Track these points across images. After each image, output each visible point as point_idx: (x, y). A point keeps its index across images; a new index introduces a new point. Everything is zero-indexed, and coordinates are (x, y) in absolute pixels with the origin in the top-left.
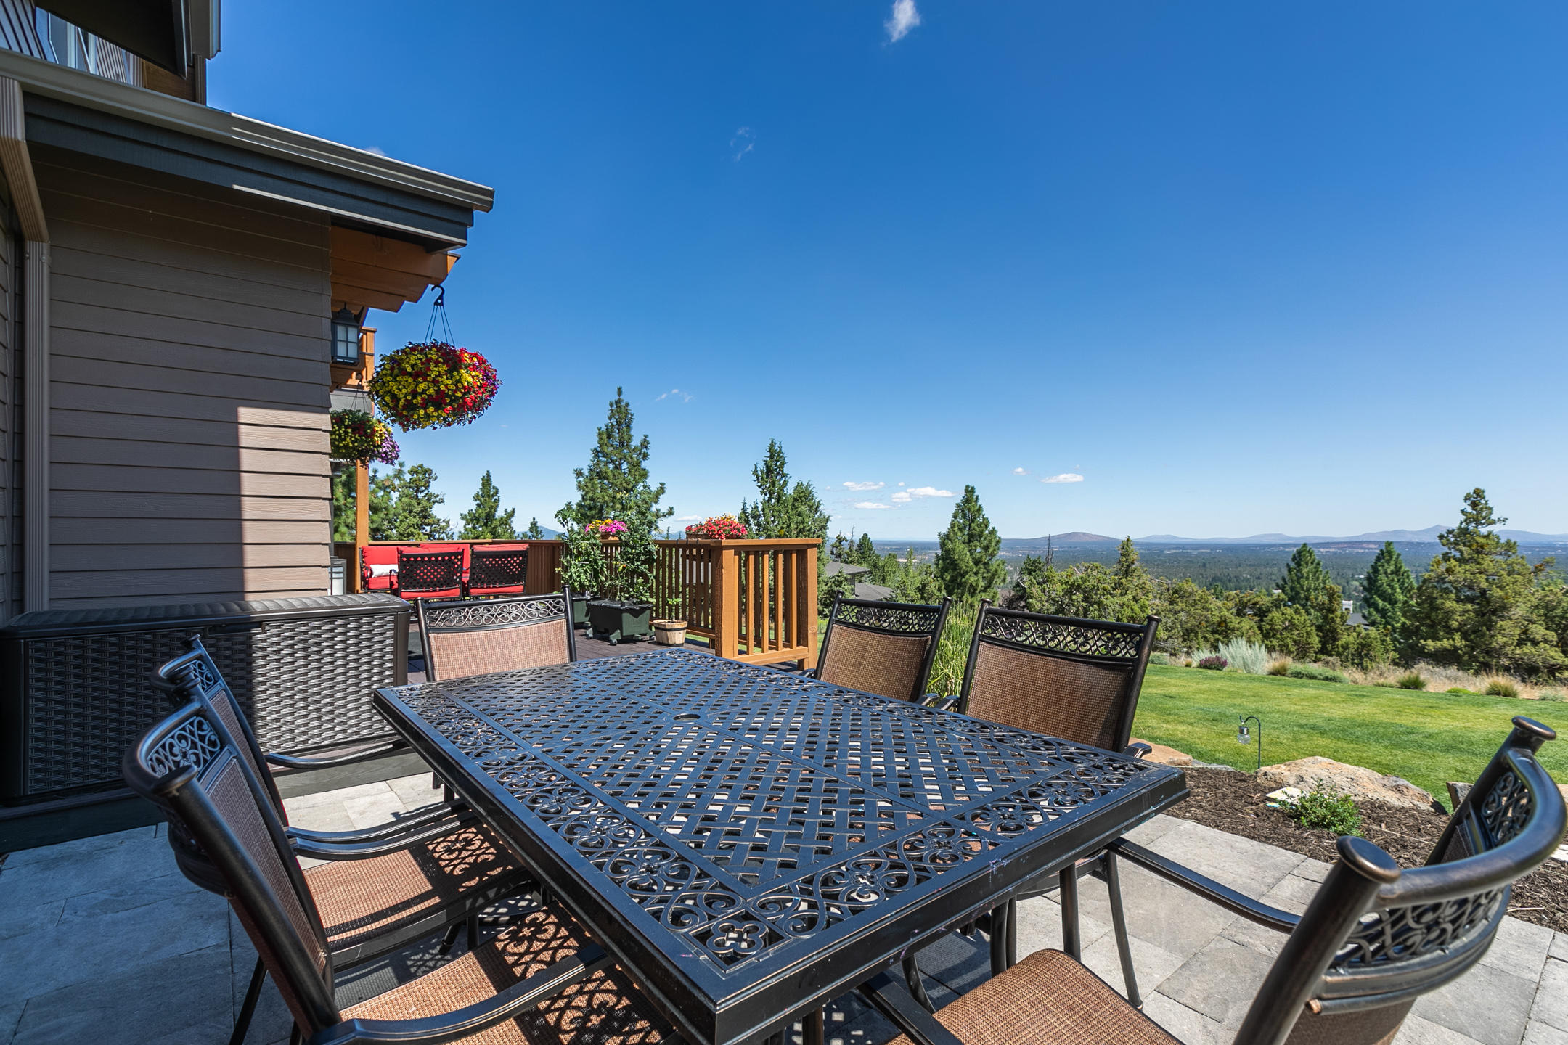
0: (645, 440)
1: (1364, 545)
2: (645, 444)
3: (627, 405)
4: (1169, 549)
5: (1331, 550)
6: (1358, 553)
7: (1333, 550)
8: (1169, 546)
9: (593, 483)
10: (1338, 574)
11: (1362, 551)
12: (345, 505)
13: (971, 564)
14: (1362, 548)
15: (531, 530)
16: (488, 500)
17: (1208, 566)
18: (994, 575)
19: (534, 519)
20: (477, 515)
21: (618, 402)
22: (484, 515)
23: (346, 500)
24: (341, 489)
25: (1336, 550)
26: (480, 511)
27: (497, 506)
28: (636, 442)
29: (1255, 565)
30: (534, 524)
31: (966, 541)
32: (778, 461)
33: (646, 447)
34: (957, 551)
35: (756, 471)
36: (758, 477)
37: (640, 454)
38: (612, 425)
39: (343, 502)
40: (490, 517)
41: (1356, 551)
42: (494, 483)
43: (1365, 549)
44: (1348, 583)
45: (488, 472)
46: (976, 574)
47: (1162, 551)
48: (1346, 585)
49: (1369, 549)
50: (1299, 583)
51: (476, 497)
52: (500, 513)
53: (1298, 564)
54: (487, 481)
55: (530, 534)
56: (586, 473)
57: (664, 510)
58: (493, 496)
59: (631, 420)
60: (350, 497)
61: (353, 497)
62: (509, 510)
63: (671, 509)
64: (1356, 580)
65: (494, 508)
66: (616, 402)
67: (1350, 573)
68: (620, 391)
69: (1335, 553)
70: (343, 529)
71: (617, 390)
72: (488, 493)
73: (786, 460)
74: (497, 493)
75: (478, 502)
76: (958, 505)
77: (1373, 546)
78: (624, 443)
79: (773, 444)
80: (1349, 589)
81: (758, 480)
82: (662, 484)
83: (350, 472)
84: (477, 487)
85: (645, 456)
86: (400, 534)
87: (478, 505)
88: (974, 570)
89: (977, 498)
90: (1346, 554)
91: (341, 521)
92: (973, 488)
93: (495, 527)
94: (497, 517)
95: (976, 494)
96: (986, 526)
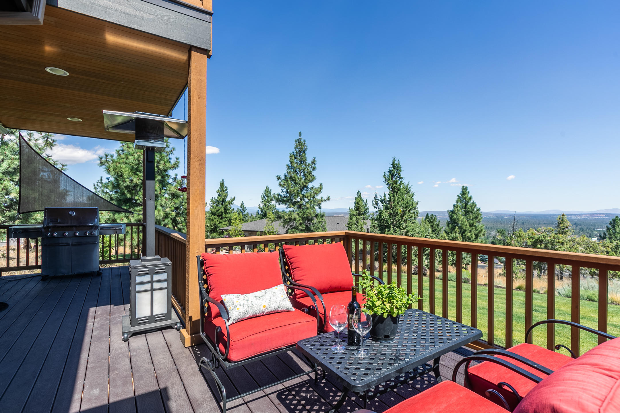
0: (314, 160)
1: (598, 215)
2: (314, 162)
3: (304, 141)
4: (506, 216)
5: (582, 217)
6: (595, 218)
7: (584, 217)
8: (506, 215)
9: (288, 183)
10: (587, 228)
11: (598, 218)
12: (160, 194)
13: (468, 226)
14: (597, 216)
15: (241, 207)
16: (223, 193)
17: (525, 224)
18: (480, 232)
19: (242, 202)
20: (218, 200)
21: (299, 140)
22: (221, 200)
23: (161, 191)
24: (158, 185)
25: (585, 217)
26: (220, 198)
27: (227, 195)
28: (309, 161)
29: (547, 224)
30: (242, 204)
31: (464, 214)
32: (398, 170)
33: (314, 164)
34: (460, 219)
35: (385, 176)
36: (386, 179)
37: (312, 167)
38: (297, 152)
39: (159, 192)
40: (224, 200)
41: (594, 218)
42: (225, 185)
43: (599, 217)
44: (592, 232)
45: (223, 179)
46: (470, 231)
47: (503, 217)
48: (591, 233)
49: (600, 217)
50: (614, 236)
51: (218, 192)
52: (228, 199)
53: (614, 226)
54: (222, 184)
55: (241, 209)
56: (283, 177)
57: (325, 198)
58: (225, 191)
59: (306, 149)
60: (163, 189)
61: (164, 189)
62: (233, 198)
63: (329, 197)
64: (596, 231)
65: (226, 197)
66: (298, 140)
67: (593, 228)
68: (300, 134)
69: (585, 219)
70: (159, 208)
71: (298, 134)
72: (223, 189)
73: (402, 170)
74: (227, 189)
75: (219, 194)
76: (458, 196)
77: (603, 216)
78: (302, 161)
79: (394, 161)
80: (593, 235)
81: (386, 180)
82: (321, 184)
83: (163, 175)
84: (218, 187)
85: (314, 169)
86: (185, 209)
87: (219, 195)
88: (470, 230)
89: (468, 193)
90: (590, 219)
91: (158, 203)
92: (466, 187)
93: (227, 206)
94: (227, 201)
95: (468, 190)
96: (475, 206)
